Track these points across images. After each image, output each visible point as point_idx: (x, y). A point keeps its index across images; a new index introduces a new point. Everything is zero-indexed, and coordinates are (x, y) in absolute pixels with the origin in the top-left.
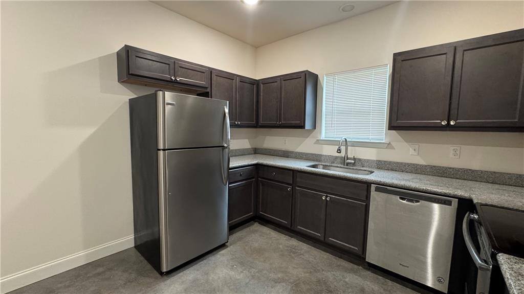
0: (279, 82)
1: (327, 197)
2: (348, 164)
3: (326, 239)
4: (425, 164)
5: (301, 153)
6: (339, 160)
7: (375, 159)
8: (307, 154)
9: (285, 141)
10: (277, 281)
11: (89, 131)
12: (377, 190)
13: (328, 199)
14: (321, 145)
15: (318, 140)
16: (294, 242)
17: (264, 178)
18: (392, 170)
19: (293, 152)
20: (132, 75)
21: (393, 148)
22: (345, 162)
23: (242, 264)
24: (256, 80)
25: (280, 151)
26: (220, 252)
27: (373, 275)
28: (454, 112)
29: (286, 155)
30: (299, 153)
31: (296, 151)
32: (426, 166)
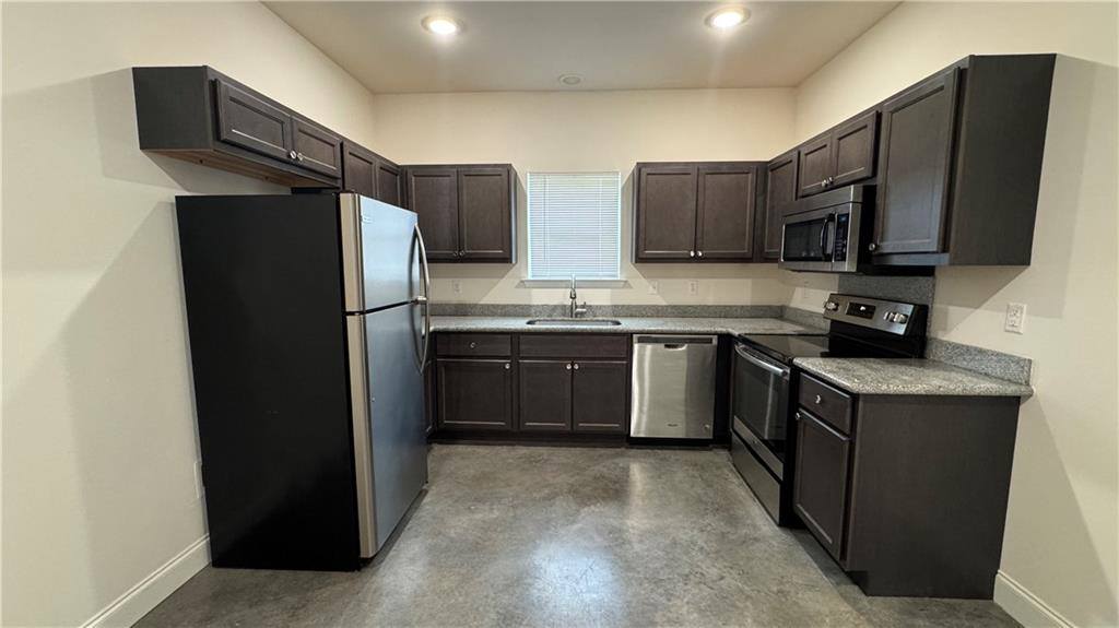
0: (454, 178)
1: (572, 365)
2: (576, 315)
3: (575, 428)
4: (664, 304)
5: (493, 305)
6: (559, 311)
7: (609, 304)
8: (504, 306)
9: (457, 285)
10: (551, 498)
11: (86, 283)
12: (641, 340)
13: (576, 367)
14: (527, 290)
15: (522, 282)
16: (522, 451)
17: (449, 357)
18: (631, 316)
19: (476, 305)
20: (225, 142)
21: (630, 287)
22: (571, 312)
23: (478, 500)
24: (398, 166)
25: (447, 305)
26: (425, 501)
27: (639, 451)
28: (699, 241)
29: (462, 310)
30: (488, 306)
31: (482, 303)
32: (666, 306)
